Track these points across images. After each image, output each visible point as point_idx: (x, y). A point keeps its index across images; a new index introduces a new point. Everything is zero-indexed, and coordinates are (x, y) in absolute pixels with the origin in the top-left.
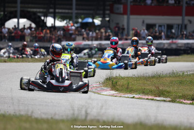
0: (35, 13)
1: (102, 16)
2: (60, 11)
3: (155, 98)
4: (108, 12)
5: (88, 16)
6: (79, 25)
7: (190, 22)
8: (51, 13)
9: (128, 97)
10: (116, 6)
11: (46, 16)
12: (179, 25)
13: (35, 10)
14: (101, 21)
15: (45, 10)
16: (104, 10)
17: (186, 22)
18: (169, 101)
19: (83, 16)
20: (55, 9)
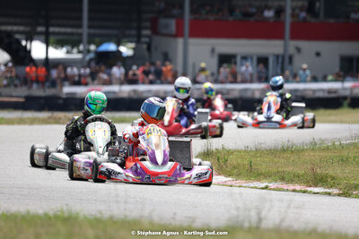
0: (9, 34)
1: (135, 39)
2: (57, 30)
3: (309, 189)
4: (146, 32)
5: (108, 39)
6: (92, 56)
7: (298, 50)
8: (40, 33)
9: (256, 188)
10: (163, 21)
11: (30, 39)
12: (277, 57)
13: (9, 28)
14: (134, 49)
15: (27, 29)
16: (139, 29)
17: (291, 50)
18: (339, 195)
19: (97, 40)
20: (47, 26)
